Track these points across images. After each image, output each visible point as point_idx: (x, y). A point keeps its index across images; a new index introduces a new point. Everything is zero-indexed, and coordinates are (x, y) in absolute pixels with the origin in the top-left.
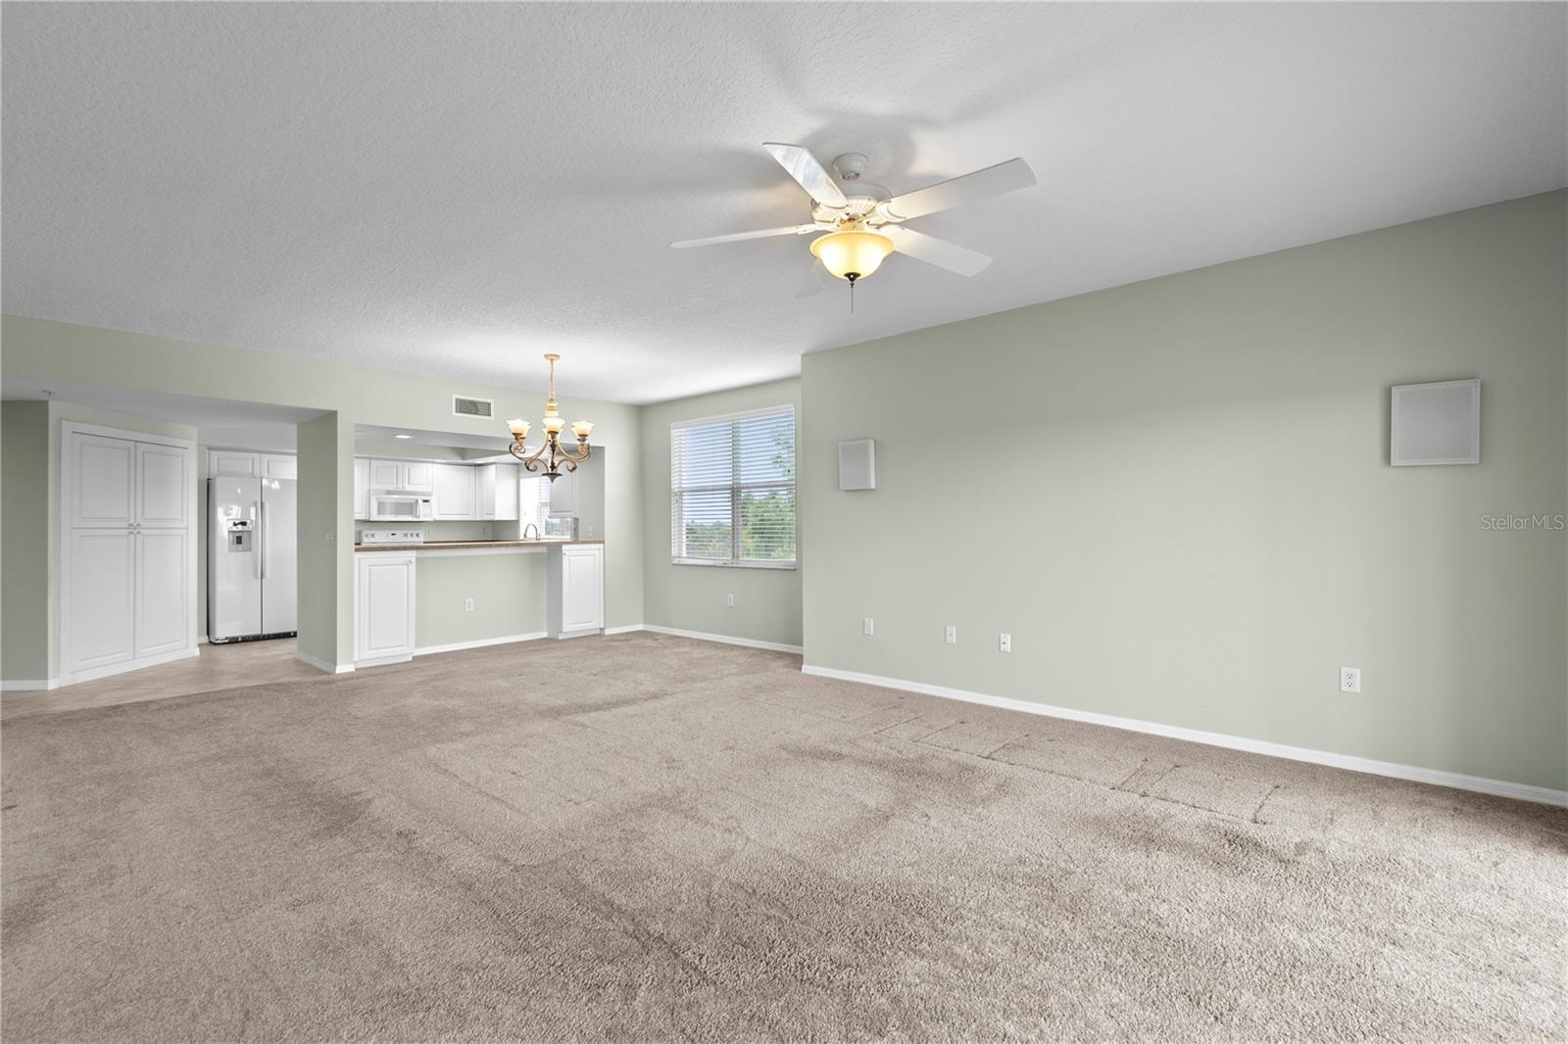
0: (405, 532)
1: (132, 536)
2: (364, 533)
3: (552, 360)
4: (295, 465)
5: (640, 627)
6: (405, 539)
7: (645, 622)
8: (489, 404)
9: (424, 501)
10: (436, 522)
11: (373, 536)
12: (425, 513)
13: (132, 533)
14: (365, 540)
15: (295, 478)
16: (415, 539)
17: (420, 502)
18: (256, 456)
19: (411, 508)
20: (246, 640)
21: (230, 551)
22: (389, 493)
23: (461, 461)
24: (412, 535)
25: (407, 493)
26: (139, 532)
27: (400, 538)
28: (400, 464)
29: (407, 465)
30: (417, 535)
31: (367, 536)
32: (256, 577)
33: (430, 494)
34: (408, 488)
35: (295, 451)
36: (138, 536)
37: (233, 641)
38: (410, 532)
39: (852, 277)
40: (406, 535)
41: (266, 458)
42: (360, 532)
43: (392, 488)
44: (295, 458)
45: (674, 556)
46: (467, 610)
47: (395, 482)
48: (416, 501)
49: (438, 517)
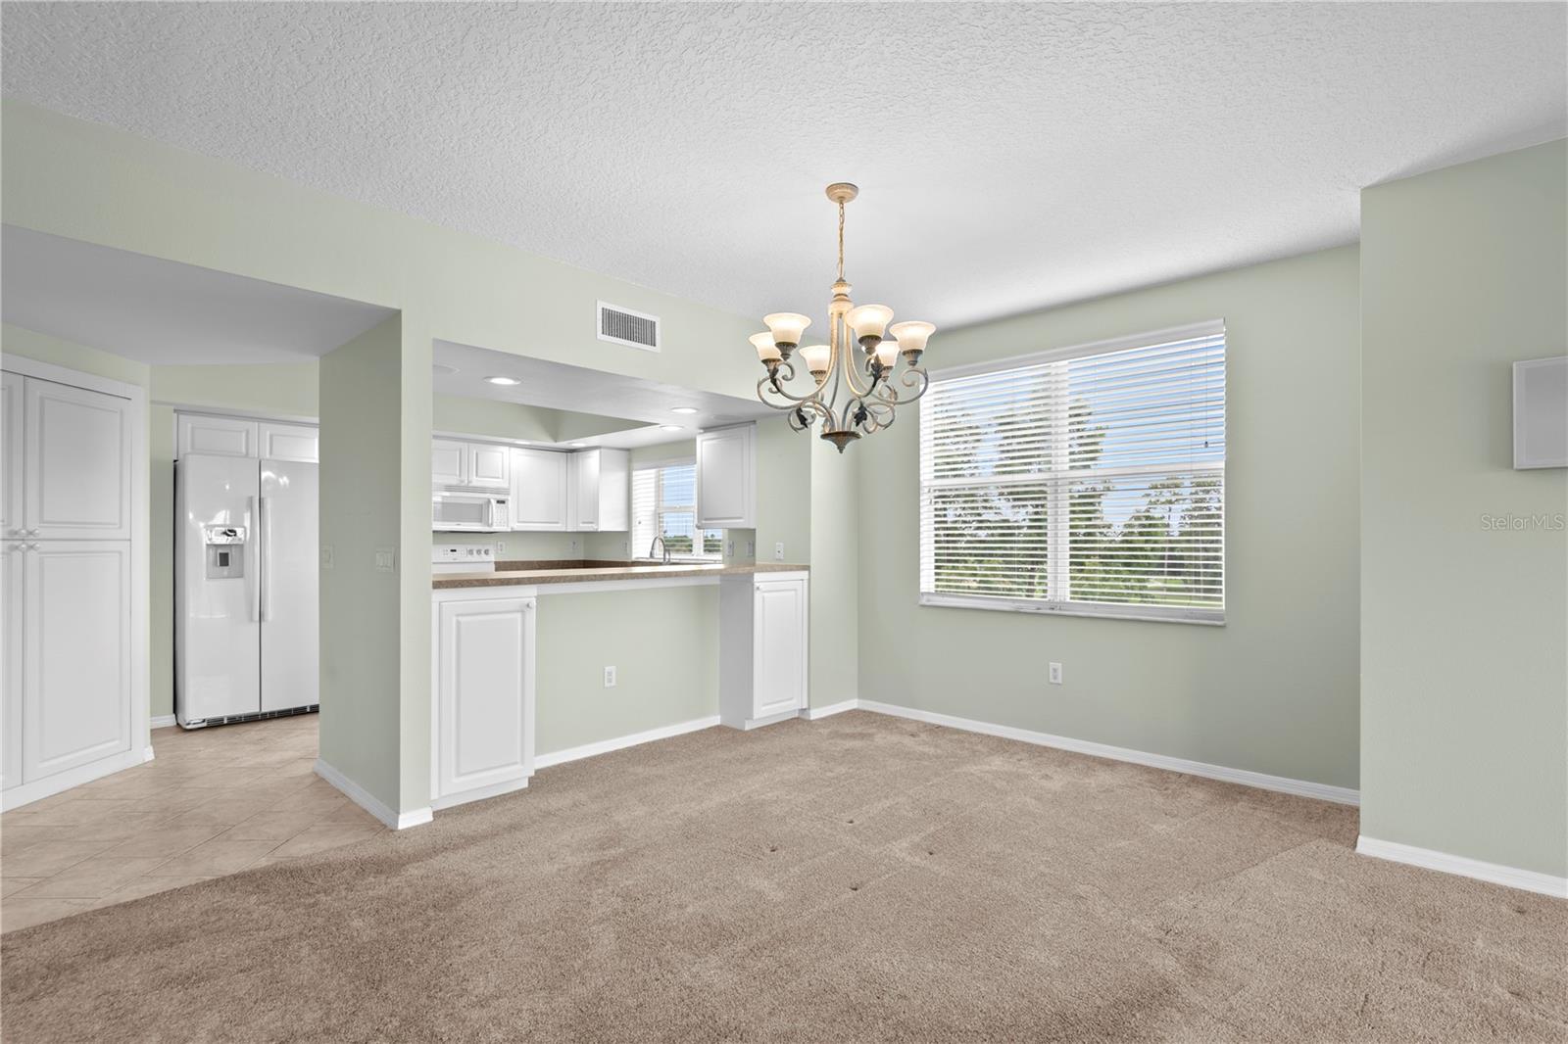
0: (469, 547)
1: (17, 555)
4: (317, 441)
5: (853, 704)
6: (469, 559)
7: (861, 696)
8: (653, 324)
9: (498, 502)
10: (514, 533)
12: (499, 520)
13: (17, 548)
15: (317, 461)
16: (483, 559)
17: (493, 502)
18: (253, 426)
19: (481, 511)
20: (234, 722)
21: (209, 577)
22: (455, 488)
23: (549, 444)
25: (475, 490)
26: (32, 547)
27: (462, 557)
28: (464, 445)
29: (474, 448)
30: (486, 552)
32: (251, 620)
33: (507, 492)
35: (317, 420)
36: (31, 554)
37: (215, 725)
38: (480, 547)
40: (471, 552)
41: (268, 430)
43: (454, 481)
44: (318, 430)
45: (923, 594)
46: (607, 685)
47: (458, 473)
48: (488, 502)
49: (517, 526)
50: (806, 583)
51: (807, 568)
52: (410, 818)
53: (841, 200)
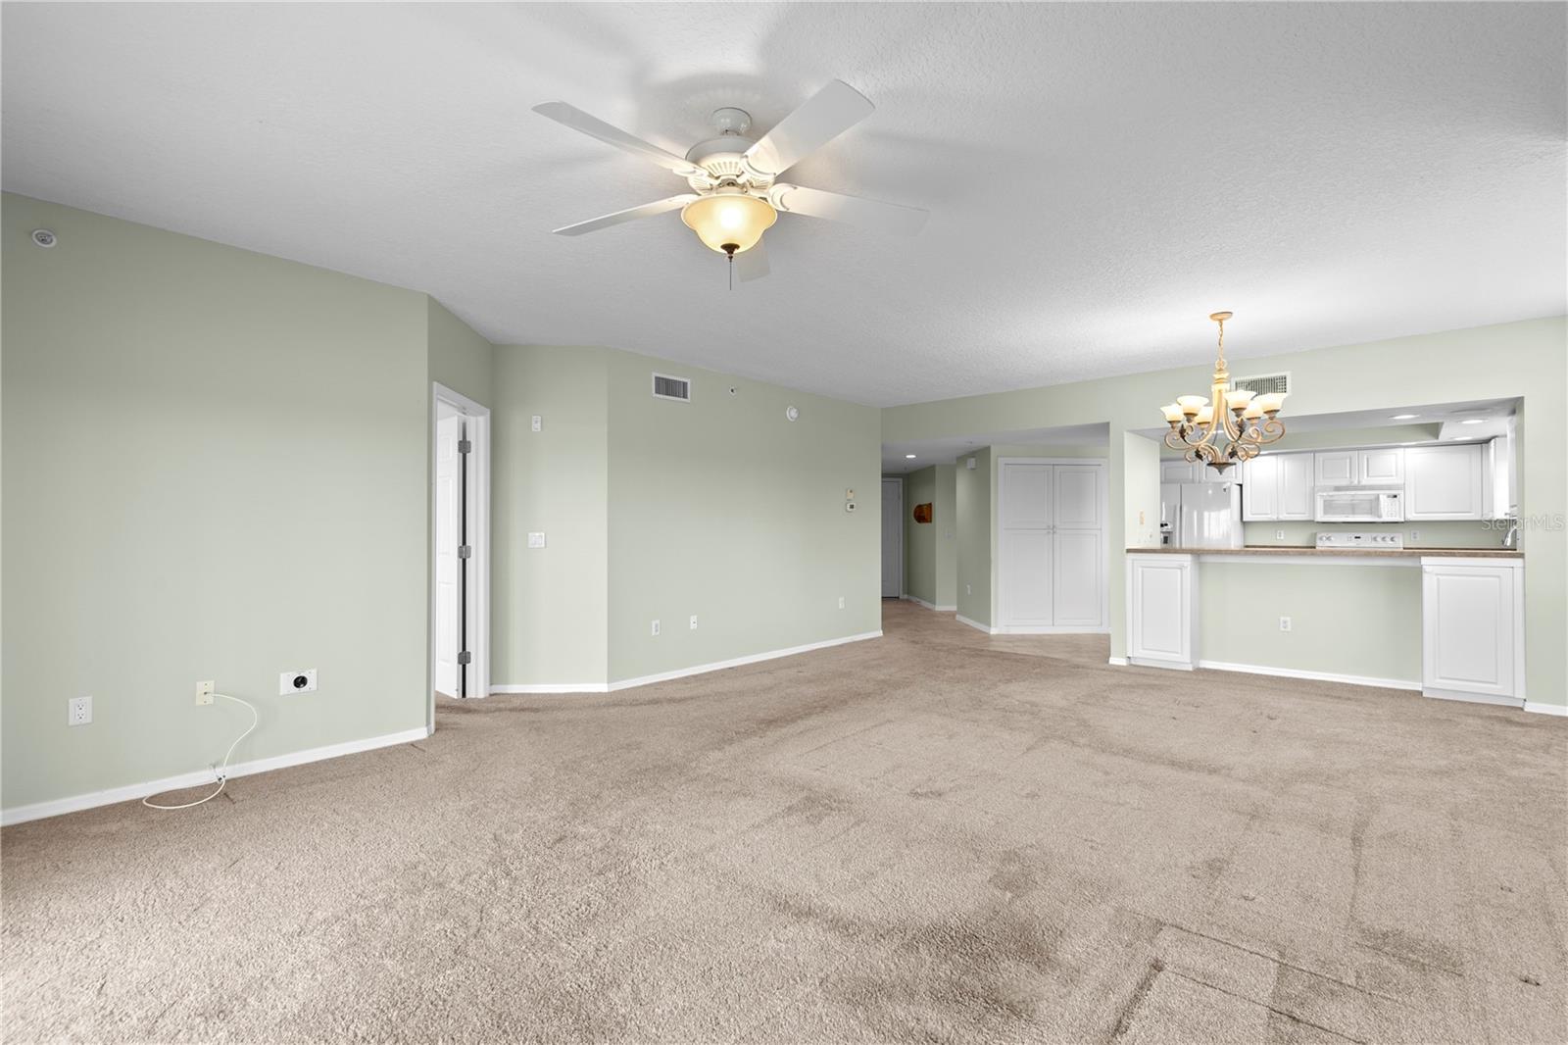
0: (1374, 535)
1: (1050, 535)
2: (1319, 536)
3: (1221, 321)
6: (1374, 544)
8: (1284, 379)
9: (1390, 496)
11: (1328, 539)
12: (1388, 512)
14: (1319, 543)
16: (1389, 544)
17: (1383, 498)
19: (1371, 504)
22: (1338, 489)
23: (1436, 441)
24: (1383, 539)
25: (1364, 488)
27: (1367, 542)
28: (1356, 453)
29: (1365, 455)
30: (1392, 539)
31: (1321, 539)
33: (1402, 487)
34: (1365, 481)
36: (1056, 536)
38: (1381, 535)
39: (730, 248)
40: (1375, 539)
42: (1316, 534)
43: (1344, 483)
47: (1348, 475)
48: (1378, 498)
49: (1412, 516)
50: (1518, 572)
51: (1520, 556)
52: (1116, 660)
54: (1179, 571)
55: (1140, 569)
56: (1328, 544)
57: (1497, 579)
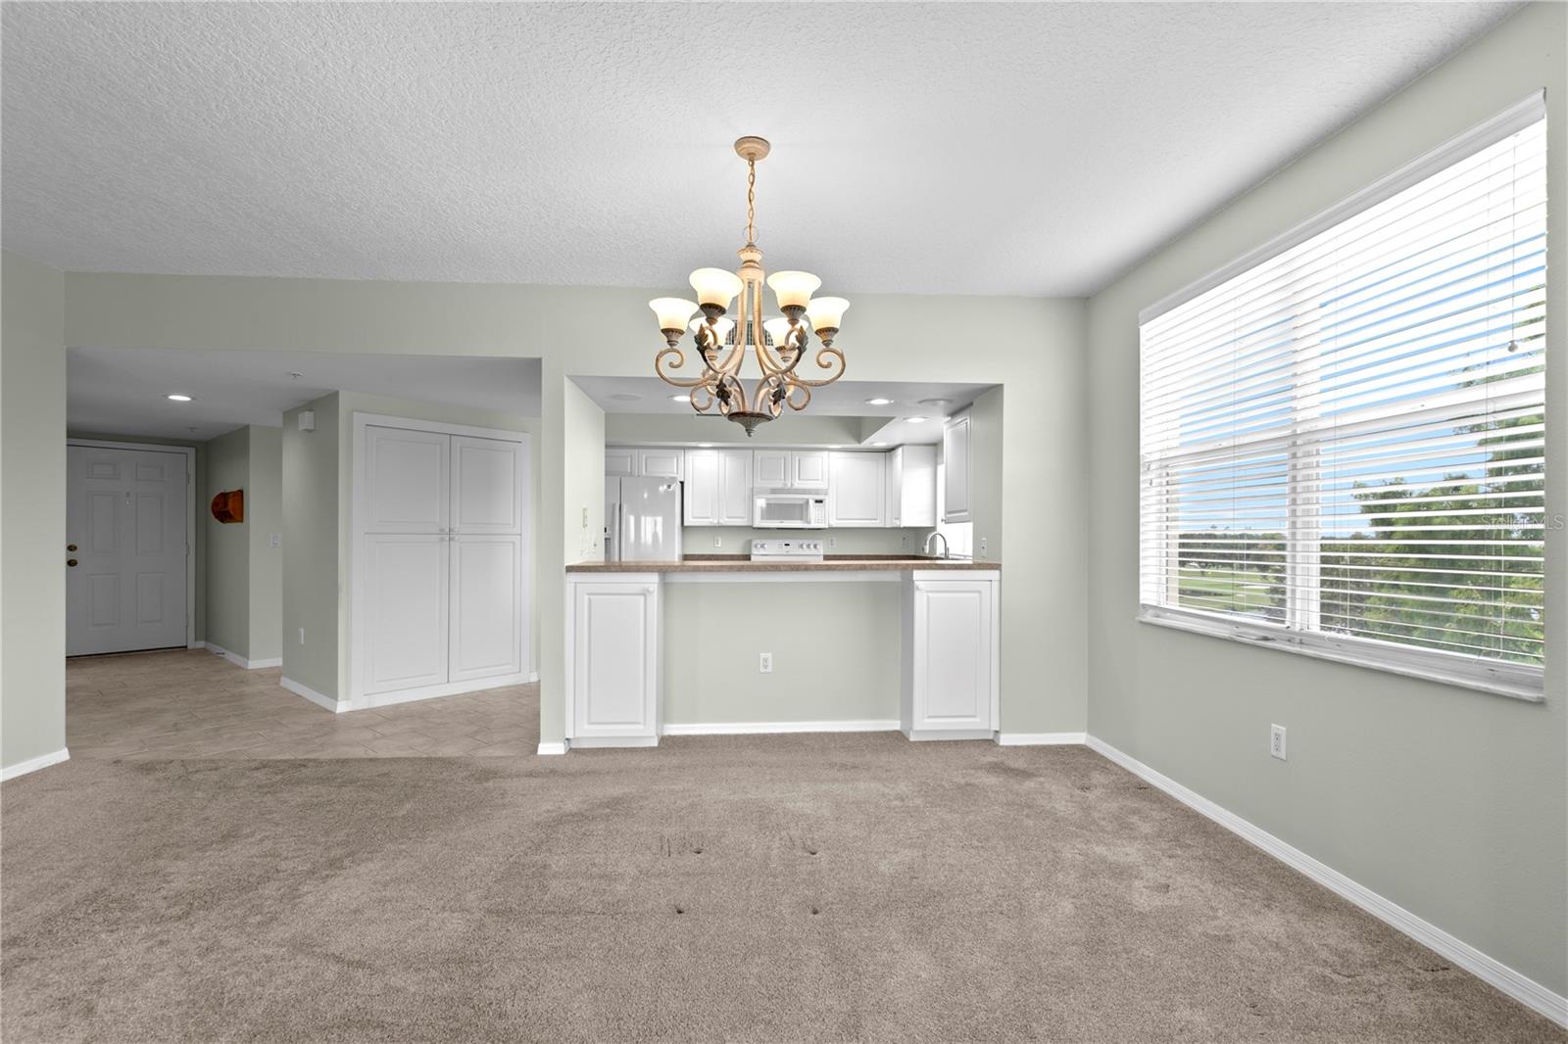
0: (799, 544)
1: (445, 543)
2: (754, 543)
5: (1080, 738)
6: (799, 554)
7: (1092, 730)
9: (817, 501)
10: (831, 529)
11: (762, 546)
12: (816, 518)
13: (445, 539)
14: (754, 551)
16: (813, 551)
17: (811, 502)
18: (634, 452)
19: (801, 510)
22: (776, 491)
23: (856, 446)
24: (808, 546)
25: (797, 491)
26: (454, 539)
27: (795, 550)
28: (788, 454)
29: (798, 455)
30: (815, 546)
31: (756, 547)
33: (825, 492)
34: (798, 484)
36: (454, 543)
38: (806, 542)
40: (802, 549)
41: (644, 453)
42: (750, 541)
43: (779, 485)
45: (1144, 606)
46: (762, 670)
47: (782, 477)
48: (807, 502)
49: (835, 523)
50: (996, 584)
51: (997, 567)
52: (549, 748)
53: (752, 158)
54: (642, 598)
55: (586, 597)
56: (762, 552)
57: (977, 594)
